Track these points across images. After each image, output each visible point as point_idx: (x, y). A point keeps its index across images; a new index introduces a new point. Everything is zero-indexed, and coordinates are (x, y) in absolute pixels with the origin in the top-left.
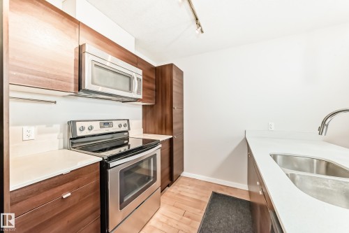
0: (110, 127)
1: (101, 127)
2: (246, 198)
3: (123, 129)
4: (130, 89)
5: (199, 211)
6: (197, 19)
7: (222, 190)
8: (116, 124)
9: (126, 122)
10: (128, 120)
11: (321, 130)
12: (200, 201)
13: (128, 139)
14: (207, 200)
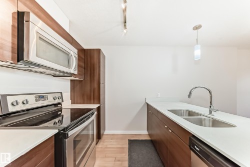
0: (45, 100)
1: (36, 101)
2: (148, 138)
3: (57, 101)
4: (69, 66)
5: (124, 154)
6: (125, 22)
7: (133, 137)
8: (50, 97)
9: (60, 95)
10: (61, 93)
11: (189, 96)
12: (123, 148)
13: (61, 111)
14: (127, 146)
